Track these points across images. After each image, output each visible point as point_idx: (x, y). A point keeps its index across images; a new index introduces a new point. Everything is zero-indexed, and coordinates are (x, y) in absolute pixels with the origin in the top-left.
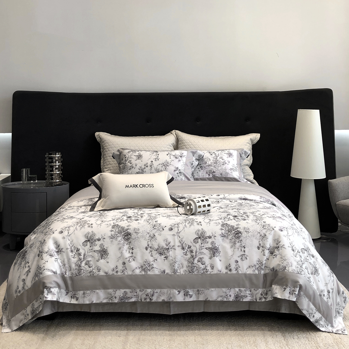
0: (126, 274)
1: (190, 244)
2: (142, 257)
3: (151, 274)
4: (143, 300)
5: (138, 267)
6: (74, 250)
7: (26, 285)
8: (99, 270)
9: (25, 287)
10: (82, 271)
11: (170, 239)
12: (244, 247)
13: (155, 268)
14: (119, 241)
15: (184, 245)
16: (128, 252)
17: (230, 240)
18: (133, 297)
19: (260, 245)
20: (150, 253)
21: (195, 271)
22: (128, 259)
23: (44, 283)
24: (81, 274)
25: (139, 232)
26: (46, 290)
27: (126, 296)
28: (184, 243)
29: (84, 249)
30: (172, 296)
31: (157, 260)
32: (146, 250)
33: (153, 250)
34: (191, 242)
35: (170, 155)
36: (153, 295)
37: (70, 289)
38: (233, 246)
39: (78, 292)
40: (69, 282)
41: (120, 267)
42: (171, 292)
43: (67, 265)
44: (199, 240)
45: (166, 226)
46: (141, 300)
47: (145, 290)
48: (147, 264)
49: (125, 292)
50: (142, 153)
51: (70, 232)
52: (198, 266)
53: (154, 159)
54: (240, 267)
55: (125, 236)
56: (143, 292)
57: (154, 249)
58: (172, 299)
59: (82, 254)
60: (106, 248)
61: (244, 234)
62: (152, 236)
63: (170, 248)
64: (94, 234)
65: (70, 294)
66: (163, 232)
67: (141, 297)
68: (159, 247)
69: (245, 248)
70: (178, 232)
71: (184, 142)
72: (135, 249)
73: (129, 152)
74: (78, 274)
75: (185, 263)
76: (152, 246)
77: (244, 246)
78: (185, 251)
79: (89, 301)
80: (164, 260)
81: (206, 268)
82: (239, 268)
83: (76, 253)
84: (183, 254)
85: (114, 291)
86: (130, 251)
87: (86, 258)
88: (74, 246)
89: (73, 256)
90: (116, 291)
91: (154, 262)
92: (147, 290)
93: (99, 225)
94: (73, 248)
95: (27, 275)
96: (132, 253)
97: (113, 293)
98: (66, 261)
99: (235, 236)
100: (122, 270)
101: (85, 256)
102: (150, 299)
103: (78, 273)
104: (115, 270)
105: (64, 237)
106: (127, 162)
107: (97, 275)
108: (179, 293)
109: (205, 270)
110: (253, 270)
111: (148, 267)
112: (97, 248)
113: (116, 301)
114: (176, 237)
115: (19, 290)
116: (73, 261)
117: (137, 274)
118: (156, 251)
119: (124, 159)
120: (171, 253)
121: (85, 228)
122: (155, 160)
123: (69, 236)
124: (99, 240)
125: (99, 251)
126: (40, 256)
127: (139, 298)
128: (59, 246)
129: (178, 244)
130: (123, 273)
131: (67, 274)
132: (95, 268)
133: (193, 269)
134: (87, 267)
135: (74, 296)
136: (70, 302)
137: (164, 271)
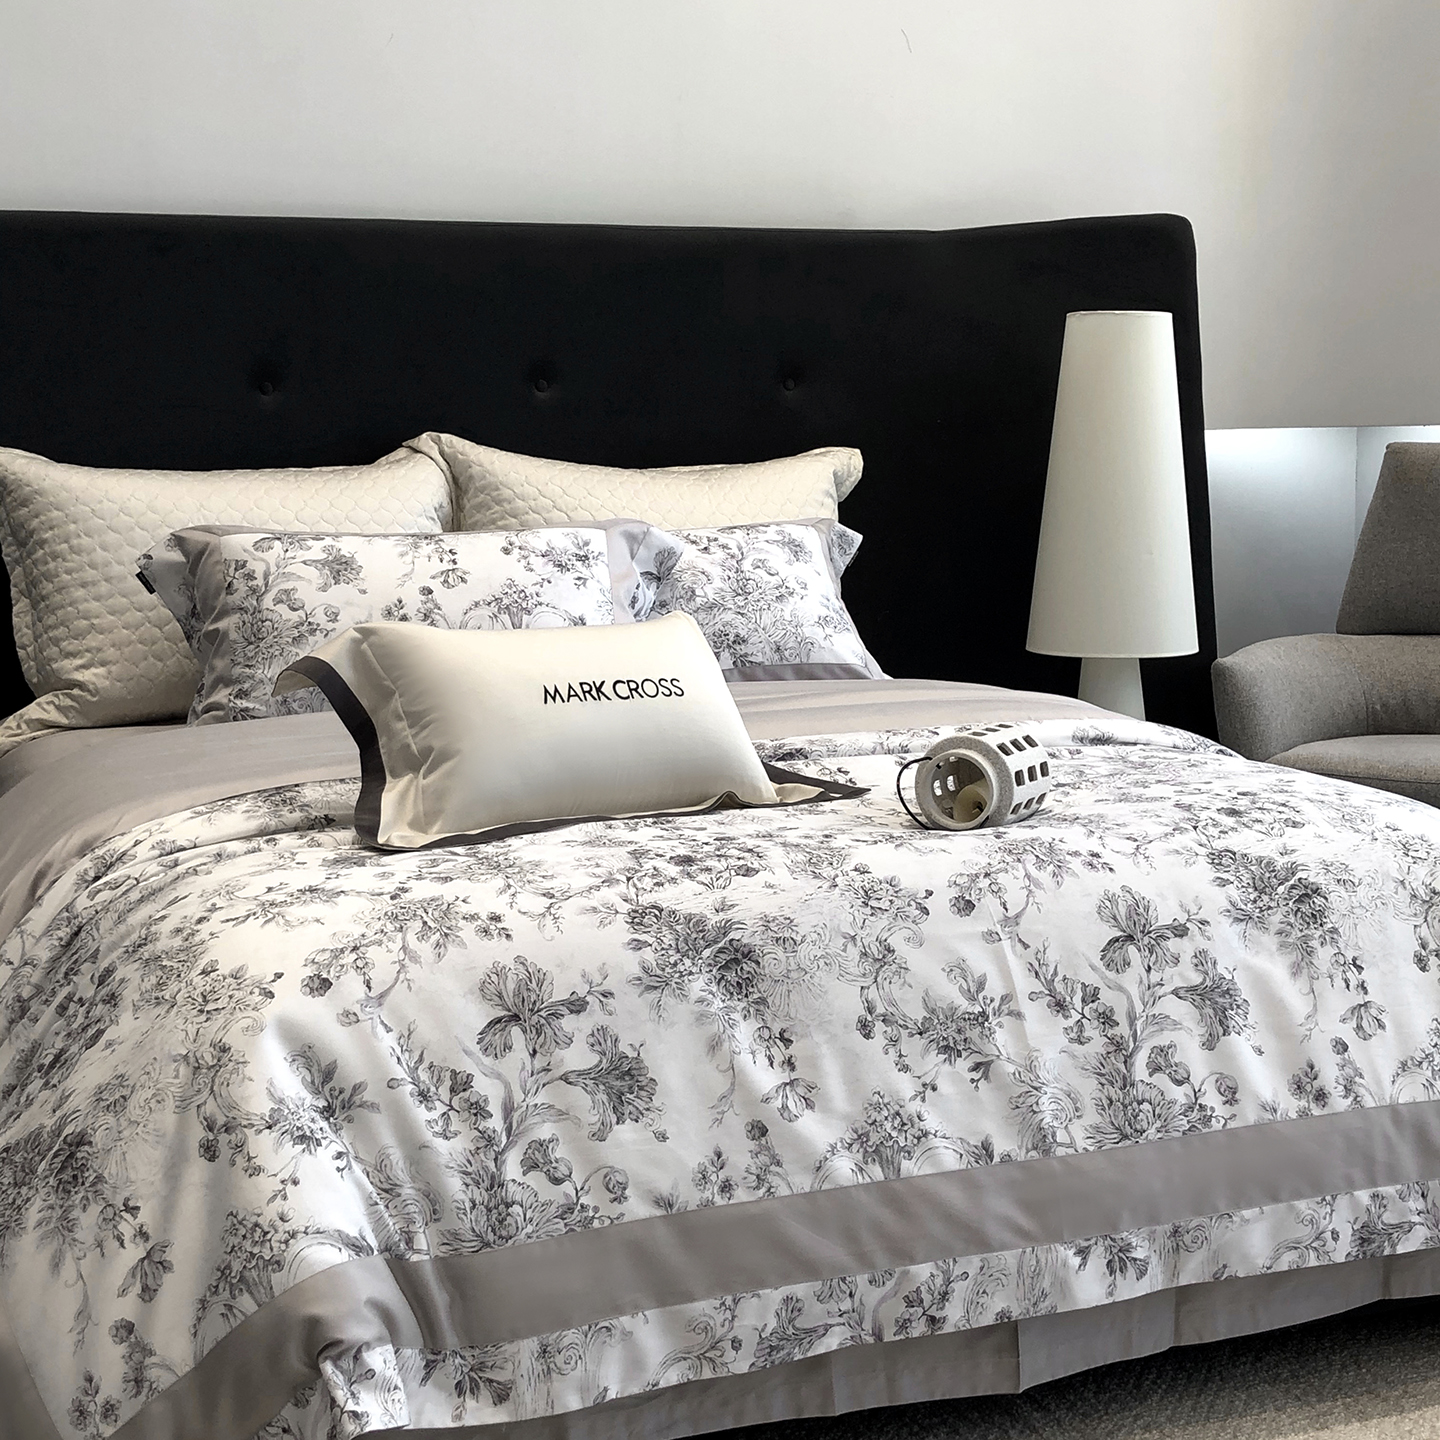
0: (783, 1191)
1: (1092, 979)
2: (853, 1079)
3: (921, 1173)
4: (889, 1336)
5: (839, 1145)
6: (433, 1089)
7: (153, 1359)
8: (617, 1191)
9: (152, 1374)
10: (516, 1209)
11: (980, 961)
12: (1355, 965)
13: (935, 1135)
14: (701, 1001)
15: (1059, 987)
16: (762, 1060)
17: (1281, 933)
18: (831, 1326)
19: (1424, 948)
20: (891, 1051)
21: (1145, 1126)
22: (778, 1103)
23: (314, 1324)
24: (512, 1230)
25: (798, 939)
26: (336, 1366)
27: (794, 1326)
28: (1060, 977)
29: (499, 1076)
30: (1046, 1284)
31: (934, 1089)
32: (867, 1036)
33: (904, 1033)
34: (1093, 968)
35: (523, 552)
36: (946, 1293)
37: (450, 1339)
38: (1303, 964)
39: (508, 1348)
40: (439, 1297)
41: (741, 1157)
42: (1043, 1261)
43: (408, 1191)
44: (1132, 949)
45: (930, 893)
46: (878, 1335)
47: (896, 1276)
48: (886, 1118)
49: (787, 1300)
50: (347, 547)
51: (381, 975)
52: (1155, 1092)
53: (433, 578)
54: (1361, 1076)
55: (726, 967)
56: (890, 1284)
57: (907, 1028)
58: (1047, 1303)
59: (495, 1108)
60: (631, 1054)
61: (1338, 899)
62: (876, 953)
63: (989, 1011)
64: (533, 979)
65: (452, 1368)
66: (927, 926)
67: (875, 1320)
68: (933, 1011)
69: (1360, 969)
70: (1007, 918)
71: (506, 493)
72: (802, 1036)
73: (265, 545)
74: (491, 1237)
75: (1088, 1089)
76: (890, 1009)
77: (1354, 959)
78: (1071, 1022)
79: (583, 1390)
80: (973, 1081)
81: (1196, 1099)
82: (1357, 1079)
83: (450, 1106)
84: (1063, 1041)
85: (723, 1304)
86: (774, 1051)
87: (518, 1127)
88: (426, 1064)
89: (440, 1123)
90: (736, 1302)
91: (923, 1100)
92: (909, 1271)
93: (543, 915)
94: (424, 1075)
95: (148, 1293)
96: (790, 1063)
97: (720, 1317)
98: (401, 1164)
99: (1295, 909)
100: (753, 1169)
101: (516, 1116)
102: (932, 1320)
103: (493, 1231)
104: (713, 1178)
105: (347, 1014)
106: (268, 601)
107: (607, 1222)
108: (1084, 1263)
109: (1195, 1115)
110: (1427, 1084)
111: (894, 1134)
112: (578, 1057)
113: (740, 1364)
114: (1006, 944)
115: (100, 1399)
116: (444, 1160)
117: (845, 1185)
118: (921, 1034)
119: (241, 586)
120: (1003, 1039)
121: (464, 944)
122: (446, 581)
123: (380, 1005)
124: (577, 1006)
125: (594, 1077)
126: (225, 1152)
127: (868, 1325)
128: (328, 1074)
129: (1024, 984)
130: (763, 1190)
131: (421, 1242)
132: (586, 1181)
133: (1135, 1118)
134: (536, 1180)
135: (472, 1379)
136: (459, 1417)
137: (986, 1148)
